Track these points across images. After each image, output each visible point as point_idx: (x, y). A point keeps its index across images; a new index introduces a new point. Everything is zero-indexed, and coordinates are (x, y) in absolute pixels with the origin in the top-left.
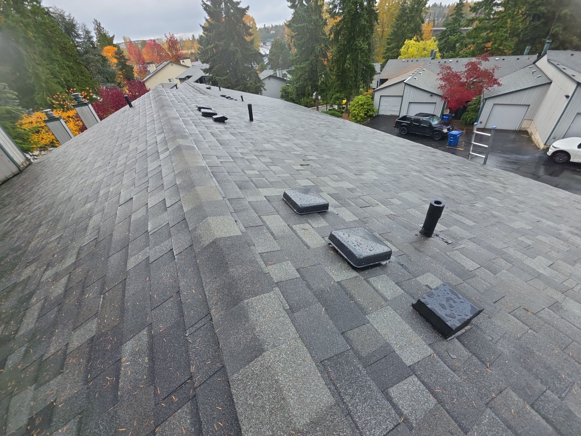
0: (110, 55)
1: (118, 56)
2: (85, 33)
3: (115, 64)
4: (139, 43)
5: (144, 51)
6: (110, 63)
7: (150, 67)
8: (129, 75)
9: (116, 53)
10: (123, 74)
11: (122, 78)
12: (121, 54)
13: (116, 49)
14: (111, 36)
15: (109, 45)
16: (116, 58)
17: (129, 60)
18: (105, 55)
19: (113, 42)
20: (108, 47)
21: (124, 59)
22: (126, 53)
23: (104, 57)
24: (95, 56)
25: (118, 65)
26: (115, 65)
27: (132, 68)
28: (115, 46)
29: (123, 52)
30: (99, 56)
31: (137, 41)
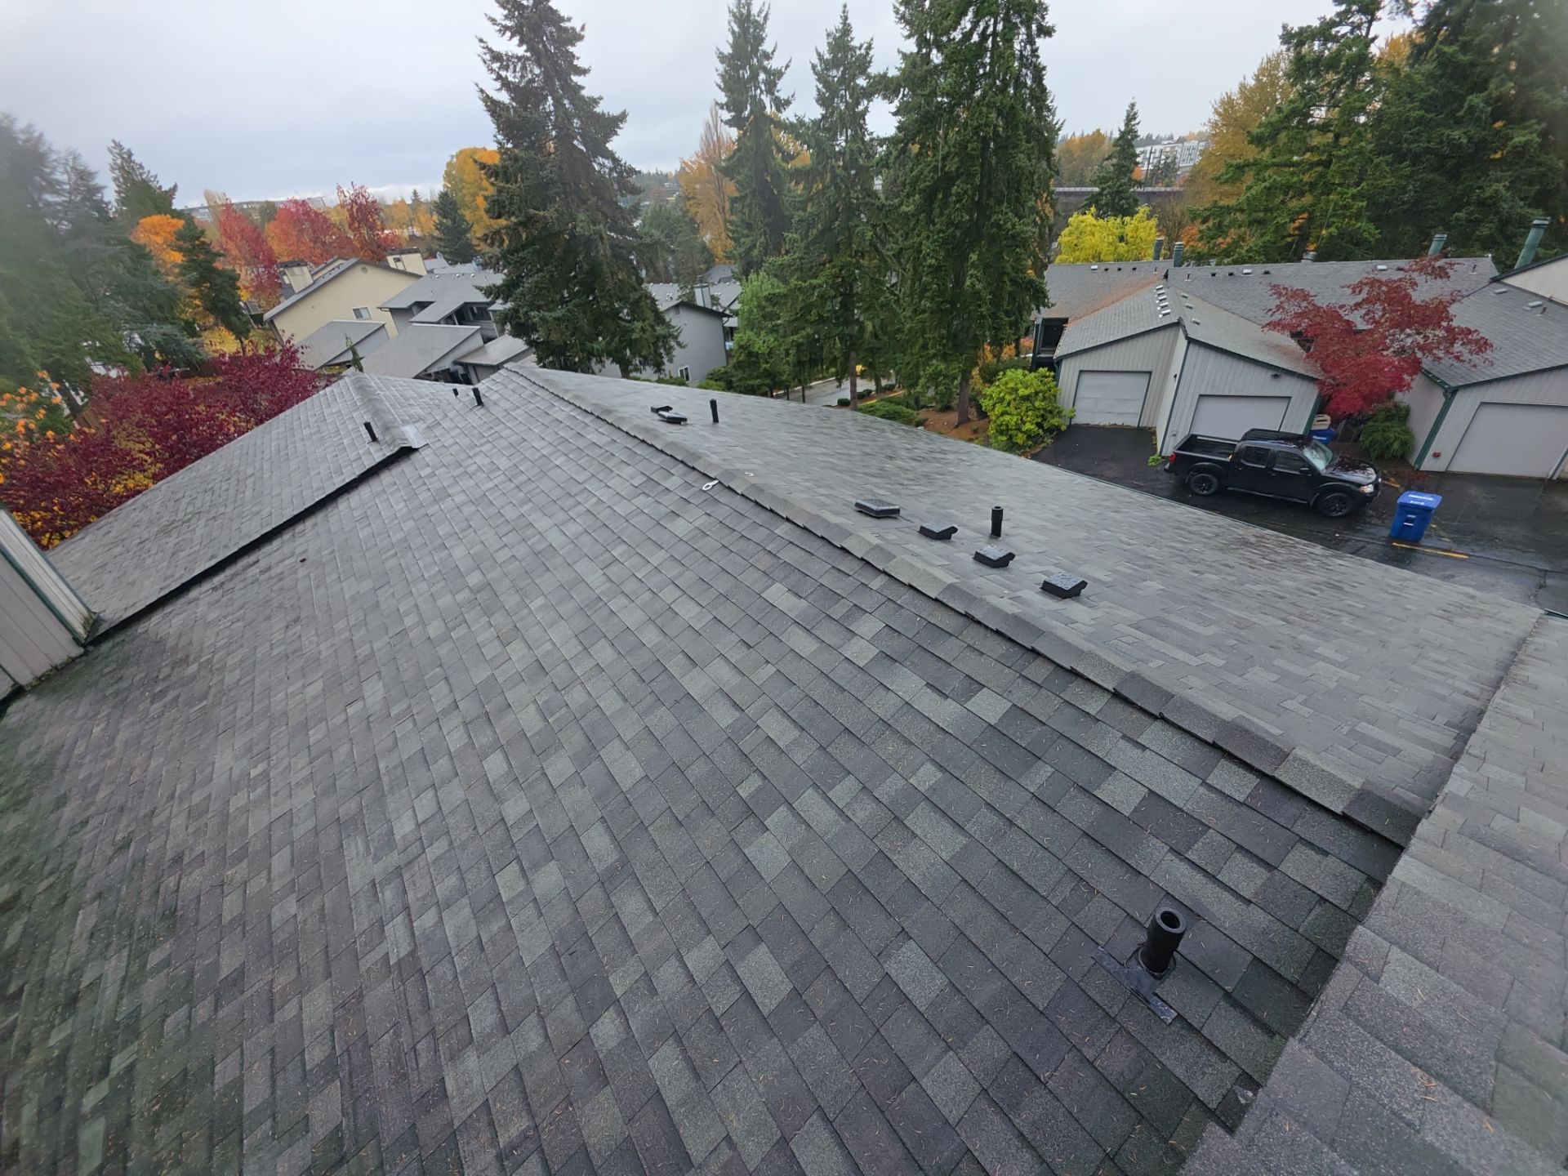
0: (160, 240)
1: (187, 245)
2: (73, 177)
3: (176, 266)
4: (254, 209)
5: (271, 229)
6: (158, 265)
7: (293, 274)
8: (222, 297)
9: (180, 236)
10: (203, 297)
11: (198, 306)
12: (198, 239)
13: (181, 223)
14: (165, 188)
15: (159, 213)
16: (180, 249)
17: (223, 255)
18: (142, 242)
19: (171, 204)
20: (156, 219)
21: (208, 253)
22: (213, 236)
23: (139, 246)
24: (108, 243)
25: (185, 269)
26: (177, 270)
27: (233, 279)
28: (178, 215)
29: (203, 232)
30: (121, 243)
31: (247, 203)
